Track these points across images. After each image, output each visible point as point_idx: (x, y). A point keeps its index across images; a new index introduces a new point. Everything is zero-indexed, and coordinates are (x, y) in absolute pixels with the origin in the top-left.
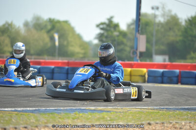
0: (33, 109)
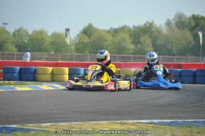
0: (170, 121)
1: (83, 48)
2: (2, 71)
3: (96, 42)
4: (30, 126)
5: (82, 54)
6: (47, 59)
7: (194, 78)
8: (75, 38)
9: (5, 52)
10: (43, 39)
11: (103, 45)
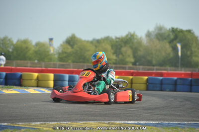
0: (156, 122)
1: (66, 57)
3: (79, 52)
4: (21, 124)
5: (65, 63)
7: (175, 86)
8: (58, 47)
10: (27, 48)
11: (85, 55)
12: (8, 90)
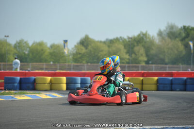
1: (80, 58)
2: (3, 81)
3: (93, 53)
5: (79, 64)
6: (46, 69)
7: (185, 86)
8: (72, 49)
9: (7, 63)
10: (42, 50)
11: (99, 55)
12: (20, 96)
